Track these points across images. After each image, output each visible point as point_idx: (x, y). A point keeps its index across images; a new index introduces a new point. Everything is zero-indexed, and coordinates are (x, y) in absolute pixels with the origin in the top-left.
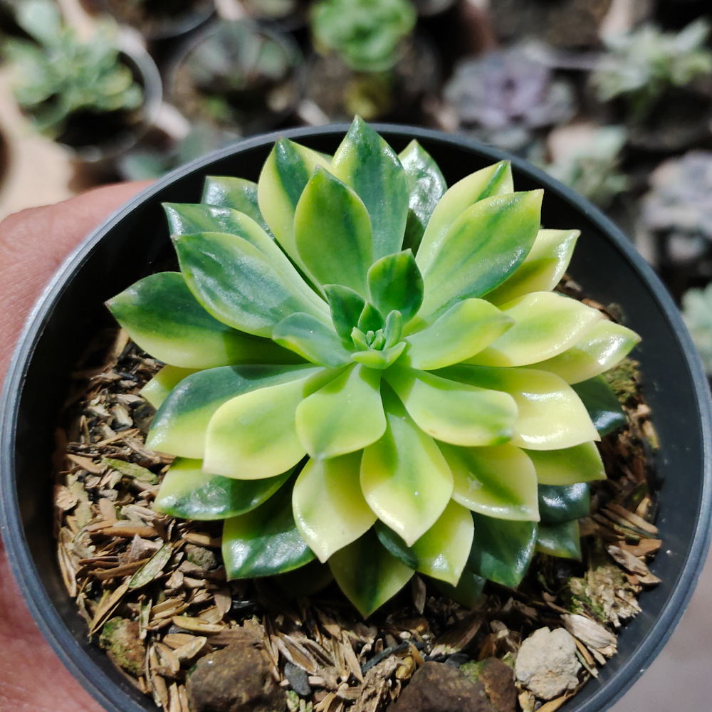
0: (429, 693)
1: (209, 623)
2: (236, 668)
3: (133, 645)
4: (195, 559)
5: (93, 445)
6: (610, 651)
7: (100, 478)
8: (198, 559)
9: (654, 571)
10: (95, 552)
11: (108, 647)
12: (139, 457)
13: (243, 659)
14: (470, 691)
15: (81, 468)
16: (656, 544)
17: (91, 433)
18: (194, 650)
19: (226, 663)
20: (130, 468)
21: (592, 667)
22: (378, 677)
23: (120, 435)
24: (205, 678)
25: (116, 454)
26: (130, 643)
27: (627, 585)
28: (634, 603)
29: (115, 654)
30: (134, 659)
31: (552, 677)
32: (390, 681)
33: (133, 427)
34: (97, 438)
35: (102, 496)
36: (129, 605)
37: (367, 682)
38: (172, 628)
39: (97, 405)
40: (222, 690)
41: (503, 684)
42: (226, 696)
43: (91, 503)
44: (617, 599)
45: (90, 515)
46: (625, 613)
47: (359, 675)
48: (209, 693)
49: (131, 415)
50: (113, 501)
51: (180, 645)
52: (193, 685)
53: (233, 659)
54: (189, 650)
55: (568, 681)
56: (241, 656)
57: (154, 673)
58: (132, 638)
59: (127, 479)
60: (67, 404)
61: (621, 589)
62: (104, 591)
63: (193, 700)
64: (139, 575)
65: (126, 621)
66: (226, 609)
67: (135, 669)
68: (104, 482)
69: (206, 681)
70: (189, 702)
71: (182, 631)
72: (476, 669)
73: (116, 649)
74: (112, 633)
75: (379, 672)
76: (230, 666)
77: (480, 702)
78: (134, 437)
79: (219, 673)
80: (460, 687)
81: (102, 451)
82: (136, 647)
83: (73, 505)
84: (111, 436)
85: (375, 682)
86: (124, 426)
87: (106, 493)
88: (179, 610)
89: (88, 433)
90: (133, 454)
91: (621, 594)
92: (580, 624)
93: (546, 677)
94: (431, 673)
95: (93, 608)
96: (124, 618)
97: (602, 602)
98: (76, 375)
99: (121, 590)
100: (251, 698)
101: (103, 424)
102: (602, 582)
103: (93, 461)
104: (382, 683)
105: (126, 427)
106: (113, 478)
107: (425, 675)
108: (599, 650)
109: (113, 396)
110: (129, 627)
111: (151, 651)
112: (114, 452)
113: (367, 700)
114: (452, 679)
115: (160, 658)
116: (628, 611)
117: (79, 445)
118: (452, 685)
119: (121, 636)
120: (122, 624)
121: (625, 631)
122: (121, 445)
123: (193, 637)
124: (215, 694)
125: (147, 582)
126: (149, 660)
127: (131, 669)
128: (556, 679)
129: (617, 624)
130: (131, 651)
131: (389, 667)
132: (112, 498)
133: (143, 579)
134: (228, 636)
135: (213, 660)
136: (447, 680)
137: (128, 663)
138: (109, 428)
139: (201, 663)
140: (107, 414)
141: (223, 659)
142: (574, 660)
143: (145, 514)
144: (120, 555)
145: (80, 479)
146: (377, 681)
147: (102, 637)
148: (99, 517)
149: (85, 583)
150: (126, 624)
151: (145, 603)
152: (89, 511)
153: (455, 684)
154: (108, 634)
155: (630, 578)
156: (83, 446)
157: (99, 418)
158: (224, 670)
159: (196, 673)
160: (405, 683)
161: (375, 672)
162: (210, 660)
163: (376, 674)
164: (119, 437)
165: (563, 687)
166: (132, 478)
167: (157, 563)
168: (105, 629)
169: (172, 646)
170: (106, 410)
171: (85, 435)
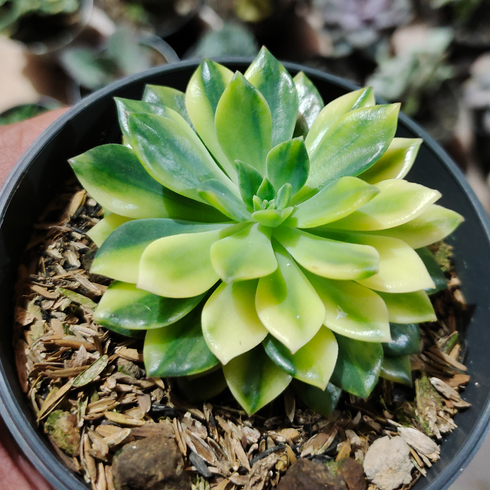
0: (303, 480)
1: (133, 418)
2: (155, 452)
3: (72, 432)
4: (125, 369)
5: (49, 278)
6: (435, 456)
7: (54, 302)
8: (127, 370)
9: (465, 399)
10: (46, 358)
11: (51, 432)
12: (84, 290)
13: (161, 446)
14: (334, 481)
15: (39, 295)
16: (466, 378)
17: (47, 270)
18: (120, 438)
19: (148, 448)
20: (77, 297)
21: (421, 468)
23: (70, 273)
24: (131, 458)
25: (67, 286)
26: (69, 429)
27: (445, 408)
28: (451, 421)
29: (56, 438)
30: (71, 443)
31: (392, 473)
32: (271, 472)
33: (80, 268)
34: (52, 273)
35: (54, 317)
36: (71, 401)
37: (254, 471)
38: (104, 421)
39: (53, 248)
40: (143, 468)
41: (356, 477)
42: (146, 473)
43: (45, 321)
44: (439, 418)
45: (42, 331)
46: (444, 428)
47: (247, 465)
48: (133, 470)
49: (80, 259)
50: (61, 321)
51: (109, 434)
52: (120, 463)
53: (153, 446)
54: (116, 438)
55: (403, 477)
56: (159, 444)
57: (87, 454)
58: (71, 426)
59: (74, 305)
60: (30, 246)
61: (441, 410)
63: (118, 476)
64: (81, 377)
65: (66, 413)
66: (147, 409)
67: (71, 450)
68: (56, 306)
69: (131, 460)
70: (114, 478)
71: (112, 423)
72: (336, 466)
73: (58, 433)
74: (55, 421)
75: (264, 464)
76: (151, 451)
77: (341, 489)
78: (82, 275)
79: (142, 455)
80: (325, 477)
81: (55, 283)
82: (73, 434)
83: (30, 321)
84: (63, 273)
85: (260, 472)
86: (73, 267)
87: (57, 314)
88: (110, 407)
89: (44, 270)
90: (79, 287)
91: (441, 414)
92: (413, 435)
93: (387, 473)
94: (303, 466)
95: (41, 401)
96: (64, 411)
97: (427, 419)
98: (37, 226)
99: (66, 388)
100: (165, 477)
101: (57, 263)
102: (427, 405)
103: (48, 290)
104: (266, 473)
105: (74, 268)
106: (64, 304)
107: (299, 467)
108: (426, 455)
109: (66, 244)
110: (68, 417)
111: (85, 437)
112: (65, 285)
113: (254, 485)
114: (320, 471)
115: (92, 443)
116: (447, 427)
117: (38, 277)
118: (319, 475)
119: (63, 424)
120: (63, 415)
121: (445, 441)
122: (72, 280)
123: (120, 428)
124: (138, 471)
125: (87, 383)
126: (83, 445)
127: (68, 450)
128: (395, 475)
129: (439, 437)
130: (69, 437)
131: (271, 461)
132: (61, 319)
133: (84, 380)
134: (148, 429)
135: (136, 446)
136: (315, 472)
137: (66, 445)
138: (62, 268)
139: (125, 448)
140: (60, 256)
141: (145, 445)
142: (408, 461)
143: (86, 333)
144: (65, 362)
145: (36, 303)
146: (262, 471)
147: (46, 424)
148: (50, 332)
149: (36, 381)
150: (66, 415)
151: (83, 400)
152: (43, 327)
153: (322, 475)
154: (52, 422)
155: (447, 403)
156: (40, 278)
157: (54, 259)
158: (146, 453)
159: (122, 454)
160: (282, 474)
161: (260, 464)
162: (133, 446)
163: (260, 466)
165: (400, 482)
166: (78, 305)
167: (96, 369)
168: (49, 418)
169: (102, 434)
170: (60, 254)
171: (42, 271)
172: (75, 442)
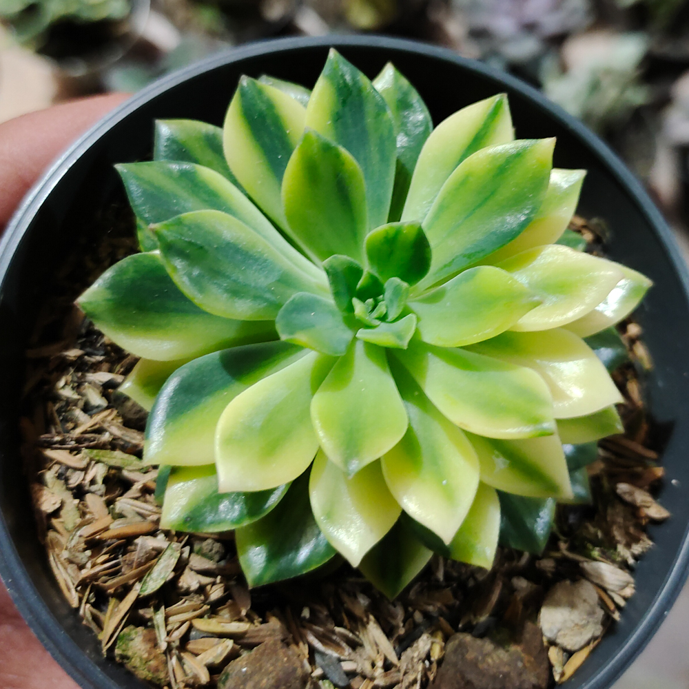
0: (471, 676)
2: (274, 674)
3: (153, 654)
4: (204, 552)
5: (67, 435)
6: (629, 592)
7: (83, 473)
10: (92, 558)
11: (125, 661)
12: (122, 443)
14: (508, 664)
15: (58, 463)
17: (61, 421)
18: (221, 654)
19: (263, 670)
20: (115, 457)
21: (614, 611)
22: (416, 660)
23: (98, 418)
25: (95, 442)
26: (150, 654)
29: (134, 667)
30: (157, 670)
31: (578, 629)
32: (427, 662)
33: (107, 408)
34: (70, 425)
35: (88, 492)
36: (141, 612)
37: (405, 668)
38: (193, 633)
39: (63, 387)
43: (77, 501)
45: (77, 514)
47: (393, 658)
49: (105, 394)
50: (101, 496)
51: (204, 650)
53: (269, 665)
54: (215, 655)
55: (593, 630)
56: (277, 660)
57: (181, 684)
58: (151, 647)
59: (113, 472)
62: (110, 599)
64: (148, 579)
65: (140, 629)
67: (159, 679)
68: (89, 478)
71: (205, 635)
73: (136, 662)
74: (127, 645)
75: (416, 655)
76: (268, 673)
77: (520, 674)
78: (113, 419)
79: (258, 683)
80: (497, 661)
81: (78, 441)
82: (156, 657)
83: (57, 506)
84: (86, 421)
85: (413, 667)
86: (98, 407)
87: (93, 488)
88: (198, 613)
89: (57, 421)
90: (114, 439)
91: (632, 530)
92: (599, 570)
93: (572, 630)
94: (467, 652)
95: (101, 620)
96: (137, 626)
98: (31, 354)
99: (131, 598)
101: (74, 408)
104: (420, 667)
105: (100, 409)
106: (99, 471)
108: (618, 593)
109: (80, 375)
110: (144, 636)
111: (173, 660)
112: (94, 441)
114: (488, 654)
115: (184, 665)
116: (641, 547)
117: (53, 438)
119: (139, 647)
120: (136, 633)
122: (100, 431)
123: (217, 639)
125: (158, 587)
126: (173, 670)
127: (154, 680)
128: (582, 630)
129: (631, 561)
130: (152, 663)
131: (424, 648)
132: (100, 493)
133: (153, 583)
134: (256, 634)
135: (245, 665)
136: (484, 656)
137: (150, 675)
138: (82, 412)
139: (233, 670)
140: (76, 396)
141: (258, 665)
142: (598, 609)
143: (142, 508)
144: (121, 559)
145: (60, 476)
146: (415, 665)
147: (117, 651)
148: (88, 516)
149: (87, 593)
150: (140, 633)
151: (157, 608)
152: (76, 509)
153: (492, 658)
154: (124, 647)
156: (57, 438)
157: (68, 403)
158: (263, 679)
159: (230, 683)
160: (440, 662)
161: (411, 655)
162: (242, 667)
163: (412, 659)
164: (96, 421)
165: (589, 635)
166: (119, 469)
167: (166, 563)
168: (118, 642)
169: (196, 652)
170: (75, 391)
171: (55, 424)
172: (161, 668)
